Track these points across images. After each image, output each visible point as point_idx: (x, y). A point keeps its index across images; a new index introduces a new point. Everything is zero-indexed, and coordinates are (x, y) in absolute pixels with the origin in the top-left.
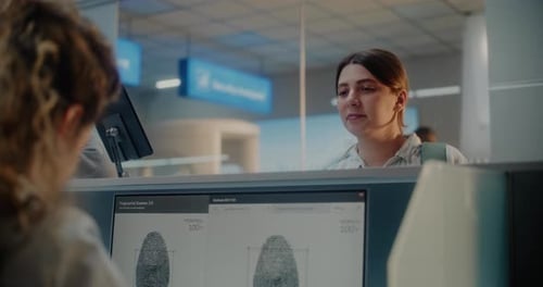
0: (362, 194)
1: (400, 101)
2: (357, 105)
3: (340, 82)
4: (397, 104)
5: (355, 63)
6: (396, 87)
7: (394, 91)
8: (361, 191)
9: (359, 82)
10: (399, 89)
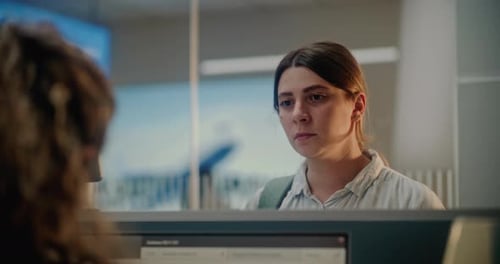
0: (341, 239)
1: (358, 107)
2: (305, 121)
3: (281, 91)
4: (354, 111)
5: (298, 65)
6: (354, 90)
7: (350, 95)
8: (340, 235)
9: (306, 90)
10: (357, 93)
